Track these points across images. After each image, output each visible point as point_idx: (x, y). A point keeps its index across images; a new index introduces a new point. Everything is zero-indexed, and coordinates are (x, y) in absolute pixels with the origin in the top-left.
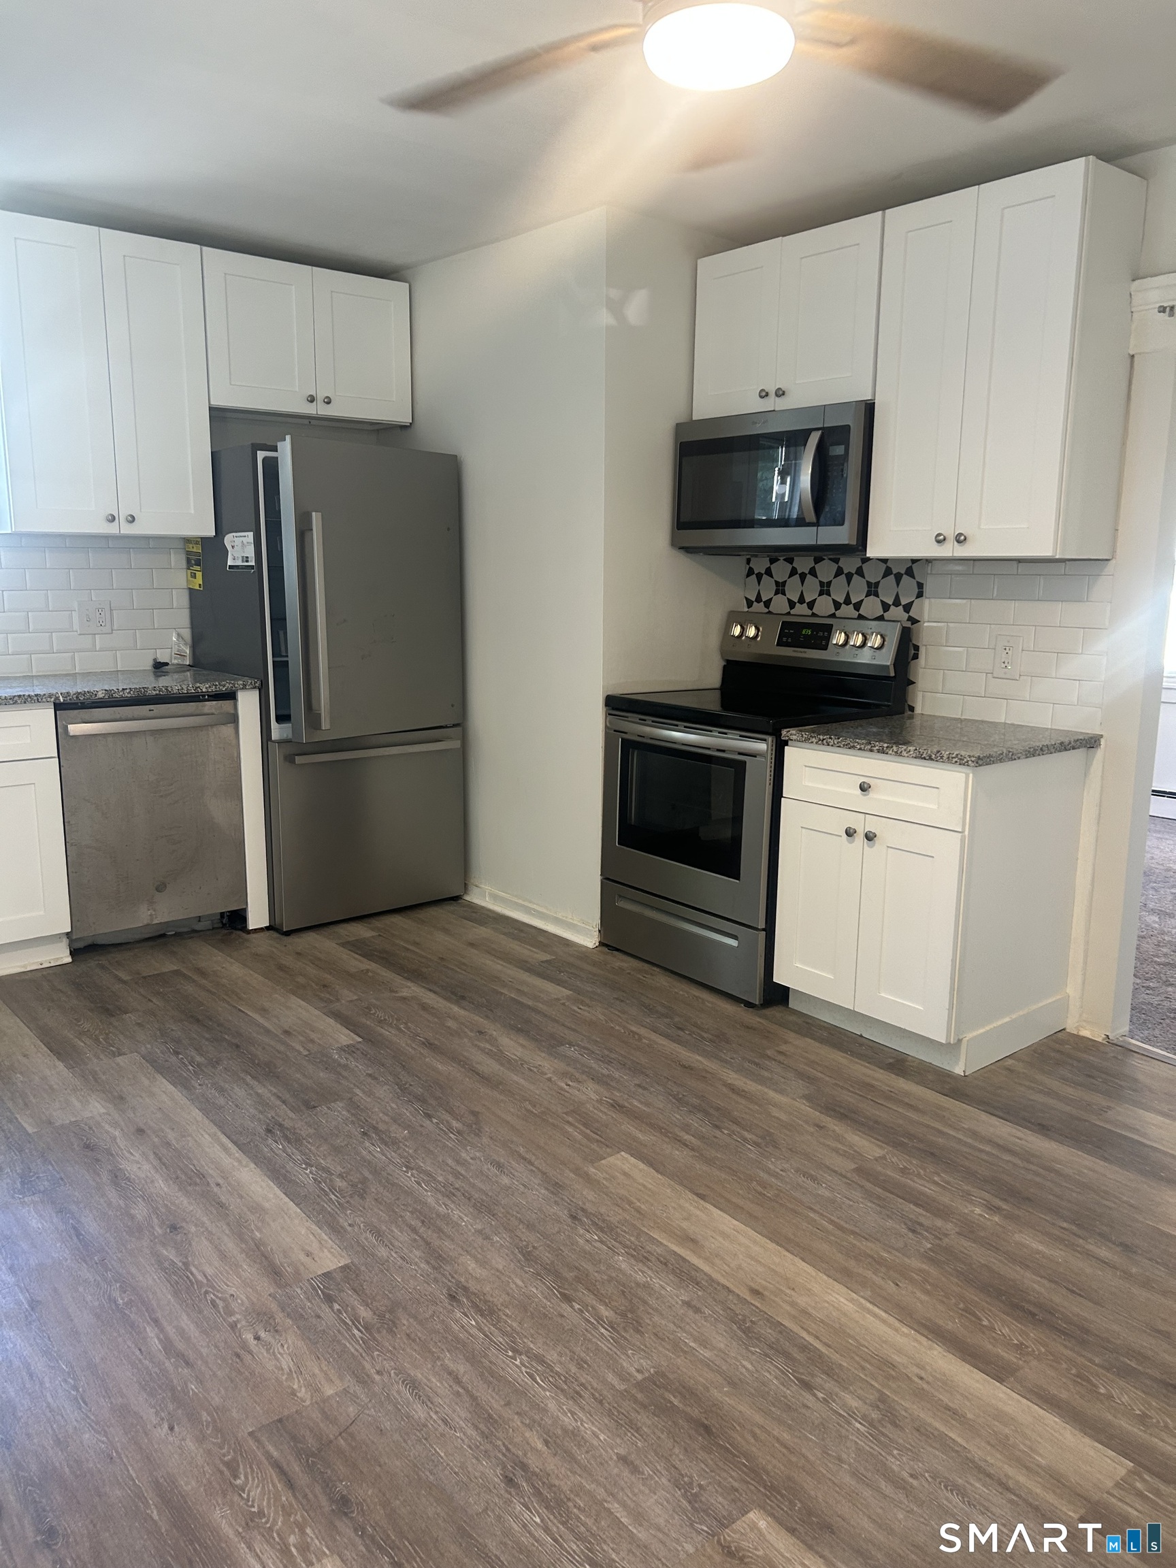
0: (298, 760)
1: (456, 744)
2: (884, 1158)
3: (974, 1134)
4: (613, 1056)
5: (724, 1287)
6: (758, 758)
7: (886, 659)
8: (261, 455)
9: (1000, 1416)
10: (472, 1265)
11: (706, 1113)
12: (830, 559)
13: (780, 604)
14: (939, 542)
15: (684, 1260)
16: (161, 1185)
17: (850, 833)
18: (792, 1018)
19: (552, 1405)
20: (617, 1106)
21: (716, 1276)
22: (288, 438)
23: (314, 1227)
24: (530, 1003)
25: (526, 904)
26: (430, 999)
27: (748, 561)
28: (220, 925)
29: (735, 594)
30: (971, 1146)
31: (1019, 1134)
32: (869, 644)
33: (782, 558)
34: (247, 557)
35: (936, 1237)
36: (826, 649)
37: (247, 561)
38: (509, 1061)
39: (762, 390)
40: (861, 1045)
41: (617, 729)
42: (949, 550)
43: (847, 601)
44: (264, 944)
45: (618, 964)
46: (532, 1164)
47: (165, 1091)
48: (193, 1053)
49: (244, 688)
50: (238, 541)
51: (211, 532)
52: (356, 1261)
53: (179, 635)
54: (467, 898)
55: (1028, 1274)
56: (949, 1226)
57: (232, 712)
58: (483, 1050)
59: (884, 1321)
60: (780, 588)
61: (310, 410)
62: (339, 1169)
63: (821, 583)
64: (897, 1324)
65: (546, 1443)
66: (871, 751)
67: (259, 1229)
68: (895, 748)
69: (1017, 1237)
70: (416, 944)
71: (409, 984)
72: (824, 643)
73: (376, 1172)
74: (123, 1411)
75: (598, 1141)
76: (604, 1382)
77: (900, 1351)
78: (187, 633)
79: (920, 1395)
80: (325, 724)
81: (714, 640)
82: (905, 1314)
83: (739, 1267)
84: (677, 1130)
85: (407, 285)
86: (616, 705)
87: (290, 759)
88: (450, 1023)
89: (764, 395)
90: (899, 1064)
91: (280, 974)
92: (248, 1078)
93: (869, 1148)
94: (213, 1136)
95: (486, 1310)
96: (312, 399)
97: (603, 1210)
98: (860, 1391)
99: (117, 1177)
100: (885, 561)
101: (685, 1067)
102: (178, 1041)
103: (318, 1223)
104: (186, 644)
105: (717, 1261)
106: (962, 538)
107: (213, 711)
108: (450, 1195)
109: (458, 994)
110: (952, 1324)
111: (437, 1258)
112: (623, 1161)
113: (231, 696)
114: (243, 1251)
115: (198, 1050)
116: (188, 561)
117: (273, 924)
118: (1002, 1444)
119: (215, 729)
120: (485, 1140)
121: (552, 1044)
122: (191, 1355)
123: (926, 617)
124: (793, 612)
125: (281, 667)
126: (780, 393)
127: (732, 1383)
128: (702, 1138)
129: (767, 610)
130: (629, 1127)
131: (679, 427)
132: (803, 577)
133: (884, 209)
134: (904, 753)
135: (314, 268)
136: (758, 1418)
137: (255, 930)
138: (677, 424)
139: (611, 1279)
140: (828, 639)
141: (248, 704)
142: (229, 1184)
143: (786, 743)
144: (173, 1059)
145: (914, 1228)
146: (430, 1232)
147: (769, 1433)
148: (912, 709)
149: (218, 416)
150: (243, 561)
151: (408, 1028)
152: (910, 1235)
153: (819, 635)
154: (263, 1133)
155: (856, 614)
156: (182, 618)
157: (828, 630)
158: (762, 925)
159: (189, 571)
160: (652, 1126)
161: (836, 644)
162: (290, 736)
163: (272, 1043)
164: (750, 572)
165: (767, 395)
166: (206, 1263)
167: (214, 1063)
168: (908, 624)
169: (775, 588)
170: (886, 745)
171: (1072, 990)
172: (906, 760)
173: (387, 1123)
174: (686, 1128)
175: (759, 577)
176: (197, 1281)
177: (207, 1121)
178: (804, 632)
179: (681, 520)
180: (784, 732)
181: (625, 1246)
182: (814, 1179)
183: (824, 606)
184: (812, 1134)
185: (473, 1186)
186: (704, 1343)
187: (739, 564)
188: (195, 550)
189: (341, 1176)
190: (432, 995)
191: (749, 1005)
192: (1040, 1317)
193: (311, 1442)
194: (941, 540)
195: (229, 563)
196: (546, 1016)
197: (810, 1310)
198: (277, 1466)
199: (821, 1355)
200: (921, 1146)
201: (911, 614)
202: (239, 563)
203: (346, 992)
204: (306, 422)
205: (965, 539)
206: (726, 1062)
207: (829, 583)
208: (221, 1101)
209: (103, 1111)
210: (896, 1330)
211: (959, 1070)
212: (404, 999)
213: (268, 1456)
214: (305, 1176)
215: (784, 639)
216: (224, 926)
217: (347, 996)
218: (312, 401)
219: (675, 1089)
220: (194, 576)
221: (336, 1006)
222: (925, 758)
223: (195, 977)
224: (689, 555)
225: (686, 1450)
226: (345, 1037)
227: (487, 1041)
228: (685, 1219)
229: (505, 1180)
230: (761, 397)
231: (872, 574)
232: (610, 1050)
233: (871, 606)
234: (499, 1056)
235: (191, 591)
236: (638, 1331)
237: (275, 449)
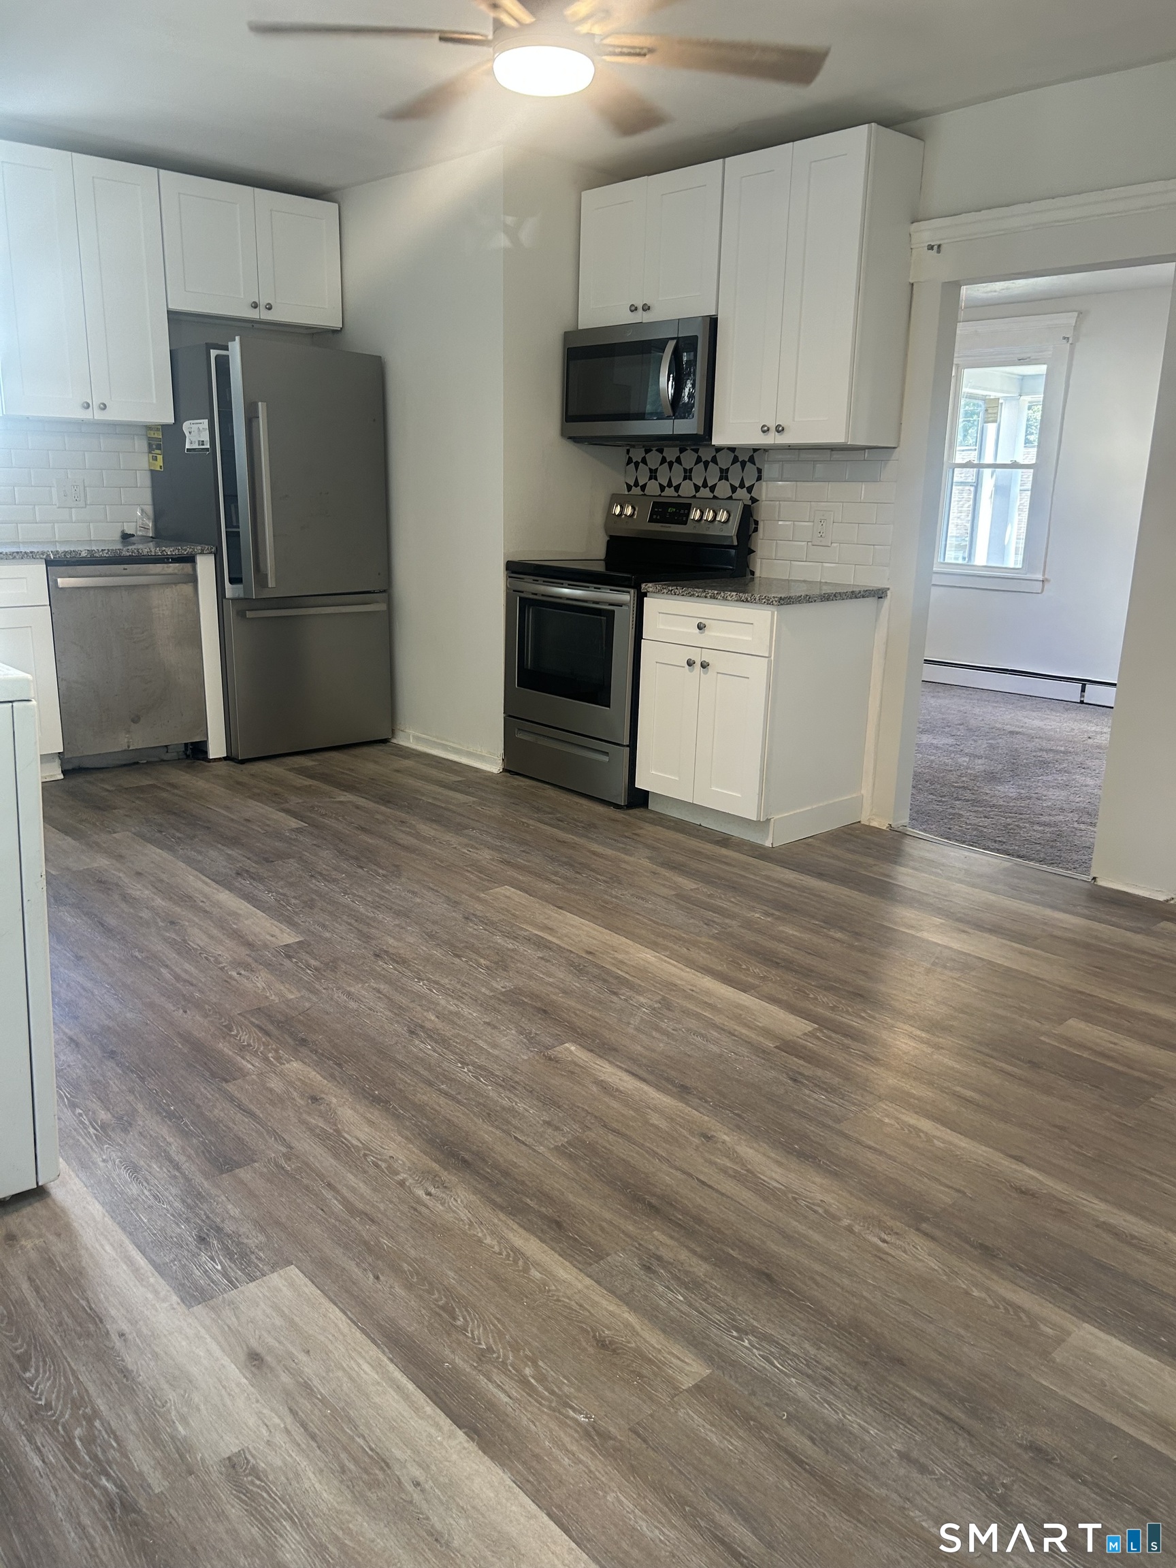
0: (249, 614)
1: (382, 607)
2: (698, 889)
3: (768, 878)
4: (506, 835)
5: (568, 950)
6: (624, 607)
7: (732, 530)
8: (214, 353)
9: (738, 1006)
10: (391, 941)
11: (571, 866)
12: (692, 450)
13: (653, 488)
14: (764, 432)
15: (543, 938)
16: (159, 902)
17: (690, 663)
18: (651, 815)
19: (443, 1002)
20: (504, 862)
21: (563, 945)
22: (237, 338)
23: (276, 922)
24: (443, 805)
25: (443, 742)
26: (361, 802)
27: (628, 451)
28: (185, 757)
29: (618, 481)
30: (764, 884)
31: (801, 878)
32: (718, 519)
33: (654, 449)
34: (203, 441)
35: (723, 928)
36: (686, 524)
37: (203, 445)
38: (425, 838)
39: (632, 305)
40: (698, 830)
41: (515, 589)
42: (771, 439)
43: (705, 485)
44: (223, 768)
45: (516, 783)
46: (438, 892)
47: (154, 853)
48: (173, 831)
49: (202, 553)
50: (195, 427)
51: (170, 420)
52: (308, 939)
53: (142, 511)
54: (394, 741)
55: (782, 945)
56: (734, 922)
57: (192, 573)
58: (403, 832)
59: (675, 966)
60: (653, 475)
61: (253, 314)
62: (293, 894)
63: (685, 470)
64: (683, 967)
65: (438, 1017)
66: (706, 597)
67: (235, 924)
68: (722, 594)
69: (781, 928)
70: (352, 770)
71: (346, 793)
72: (684, 519)
73: (320, 895)
74: (151, 1005)
75: (488, 880)
76: (480, 992)
77: (681, 979)
78: (149, 509)
79: (689, 997)
80: (271, 583)
81: (599, 519)
82: (691, 964)
83: (581, 941)
84: (548, 875)
85: (336, 205)
86: (515, 569)
87: (241, 614)
88: (378, 816)
89: (633, 309)
90: (725, 841)
91: (237, 786)
92: (220, 846)
93: (688, 884)
94: (196, 877)
95: (400, 961)
96: (255, 306)
97: (488, 915)
98: (650, 996)
99: (125, 898)
100: (732, 449)
101: (560, 841)
102: (161, 825)
103: (279, 921)
104: (149, 519)
105: (565, 939)
106: (780, 428)
107: (176, 571)
108: (377, 908)
109: (386, 800)
110: (722, 967)
111: (366, 938)
112: (508, 890)
113: (191, 559)
114: (224, 934)
115: (178, 830)
116: (150, 445)
117: (229, 755)
118: (738, 1018)
119: (178, 587)
120: (403, 880)
121: (459, 828)
122: (195, 982)
123: (764, 497)
124: (663, 494)
125: (233, 537)
126: (646, 308)
127: (565, 992)
128: (566, 878)
129: (642, 493)
130: (511, 872)
131: (567, 336)
132: (671, 465)
133: (724, 157)
134: (729, 598)
135: (256, 189)
136: (581, 1007)
137: (215, 760)
138: (565, 332)
139: (490, 947)
140: (688, 515)
141: (205, 566)
142: (211, 901)
143: (645, 595)
144: (158, 835)
145: (708, 923)
146: (361, 925)
147: (585, 1013)
148: (753, 573)
149: (175, 317)
150: (199, 445)
151: (345, 819)
152: (705, 926)
153: (680, 512)
154: (234, 875)
155: (711, 495)
156: (146, 496)
157: (688, 508)
158: (626, 742)
159: (151, 455)
160: (530, 872)
161: (694, 519)
162: (242, 596)
163: (236, 826)
164: (630, 461)
165: (636, 309)
166: (198, 938)
167: (193, 837)
168: (749, 503)
169: (649, 474)
170: (716, 592)
171: (866, 791)
172: (731, 603)
173: (327, 870)
174: (556, 874)
175: (637, 464)
176: (193, 948)
177: (190, 869)
178: (669, 511)
179: (569, 414)
180: (643, 586)
181: (501, 932)
182: (643, 899)
183: (687, 489)
184: (648, 877)
185: (394, 903)
186: (550, 975)
187: (620, 454)
188: (156, 436)
189: (295, 897)
190: (364, 800)
191: (617, 806)
192: (783, 964)
193: (279, 1017)
194: (765, 430)
195: (188, 446)
196: (455, 812)
197: (626, 961)
198: (260, 1028)
199: (628, 981)
200: (727, 883)
201: (753, 494)
202: (196, 446)
203: (293, 798)
204: (250, 325)
205: (783, 429)
206: (592, 839)
207: (691, 470)
208: (200, 858)
209: (108, 863)
210: (682, 970)
211: (768, 844)
212: (341, 802)
213: (252, 1023)
214: (269, 898)
215: (655, 517)
216: (188, 757)
217: (294, 801)
218: (256, 307)
219: (551, 853)
220: (155, 459)
221: (286, 806)
222: (743, 601)
223: (169, 789)
224: (578, 445)
225: (529, 1020)
226: (294, 823)
227: (407, 827)
228: (546, 919)
229: (418, 900)
230: (632, 311)
231: (724, 461)
232: (504, 832)
233: (723, 489)
234: (418, 836)
235: (152, 472)
236: (505, 970)
237: (226, 348)
